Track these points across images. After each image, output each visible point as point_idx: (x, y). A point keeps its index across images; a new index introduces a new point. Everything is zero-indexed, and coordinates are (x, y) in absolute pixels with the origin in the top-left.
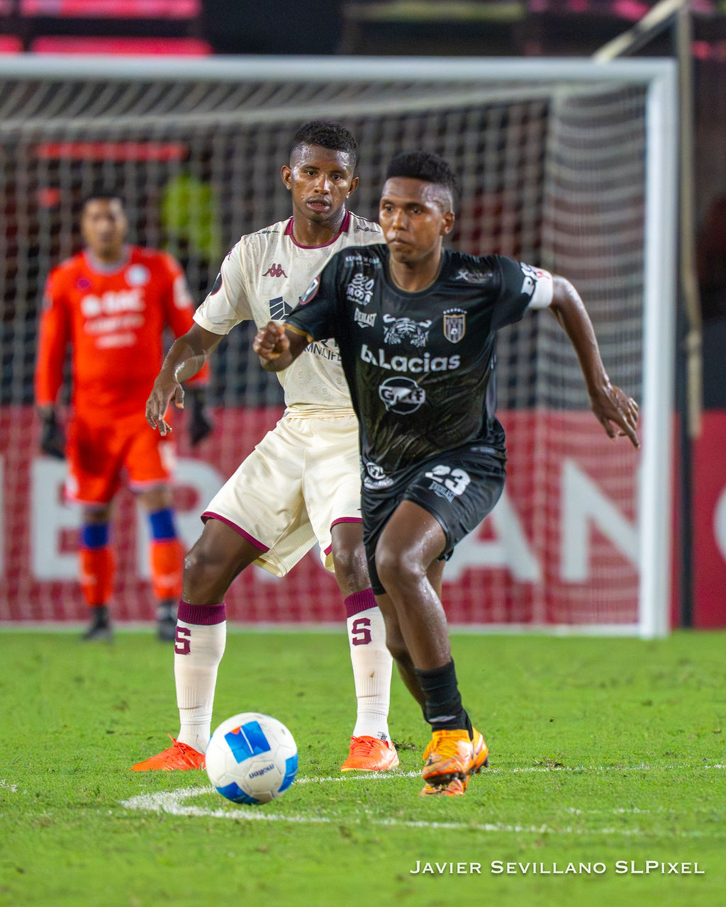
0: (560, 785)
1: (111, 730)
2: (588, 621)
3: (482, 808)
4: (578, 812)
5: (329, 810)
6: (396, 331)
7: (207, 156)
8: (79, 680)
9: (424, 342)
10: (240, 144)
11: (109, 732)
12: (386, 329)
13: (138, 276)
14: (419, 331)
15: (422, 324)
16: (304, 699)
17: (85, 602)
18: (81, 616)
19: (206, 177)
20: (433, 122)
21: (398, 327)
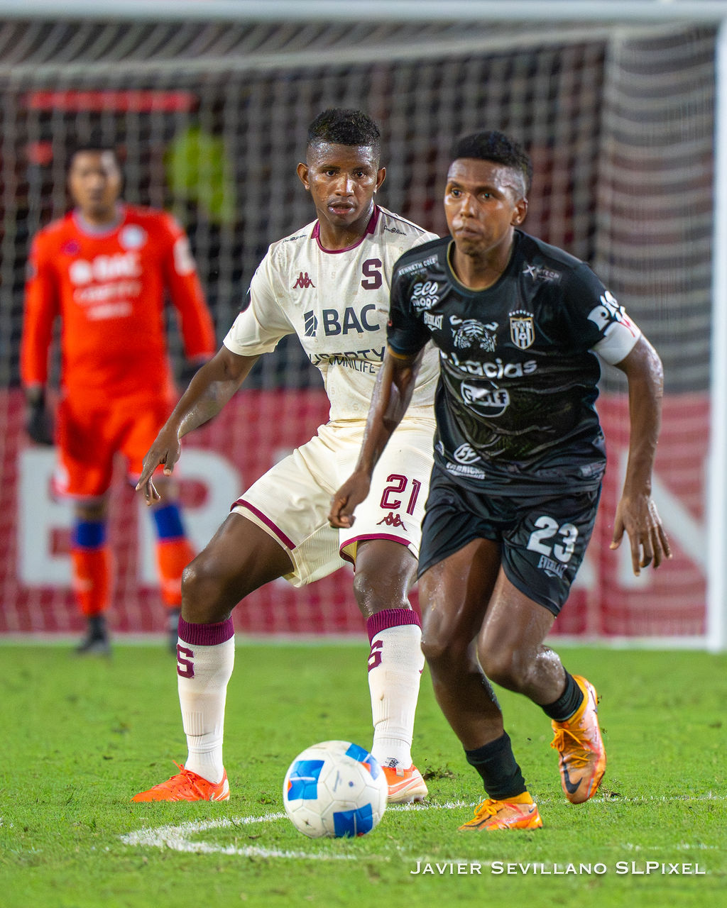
0: (617, 817)
1: (107, 756)
2: (649, 633)
3: (529, 844)
4: (638, 848)
5: (355, 846)
6: (464, 333)
7: (218, 107)
8: (73, 699)
9: (492, 347)
10: (257, 92)
11: (106, 758)
12: (454, 332)
13: (133, 238)
14: (487, 334)
15: (489, 326)
16: (327, 721)
17: (80, 611)
18: (75, 626)
19: (217, 130)
20: (474, 68)
21: (466, 329)
